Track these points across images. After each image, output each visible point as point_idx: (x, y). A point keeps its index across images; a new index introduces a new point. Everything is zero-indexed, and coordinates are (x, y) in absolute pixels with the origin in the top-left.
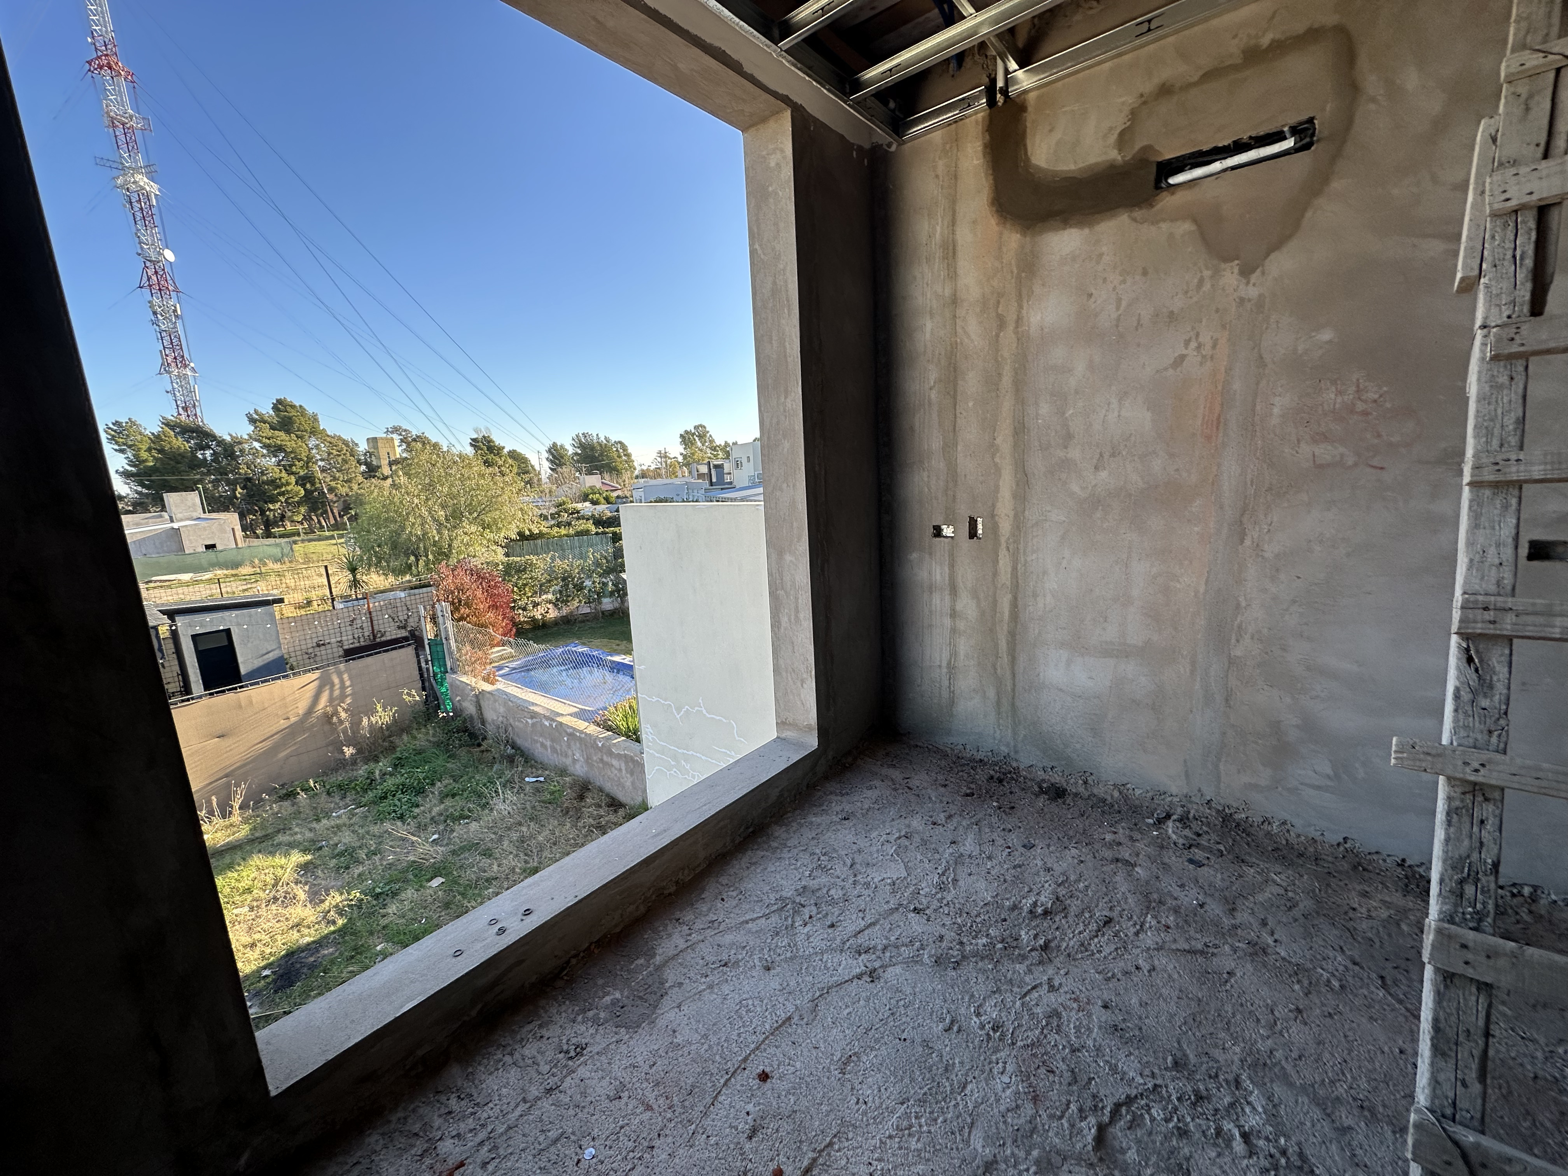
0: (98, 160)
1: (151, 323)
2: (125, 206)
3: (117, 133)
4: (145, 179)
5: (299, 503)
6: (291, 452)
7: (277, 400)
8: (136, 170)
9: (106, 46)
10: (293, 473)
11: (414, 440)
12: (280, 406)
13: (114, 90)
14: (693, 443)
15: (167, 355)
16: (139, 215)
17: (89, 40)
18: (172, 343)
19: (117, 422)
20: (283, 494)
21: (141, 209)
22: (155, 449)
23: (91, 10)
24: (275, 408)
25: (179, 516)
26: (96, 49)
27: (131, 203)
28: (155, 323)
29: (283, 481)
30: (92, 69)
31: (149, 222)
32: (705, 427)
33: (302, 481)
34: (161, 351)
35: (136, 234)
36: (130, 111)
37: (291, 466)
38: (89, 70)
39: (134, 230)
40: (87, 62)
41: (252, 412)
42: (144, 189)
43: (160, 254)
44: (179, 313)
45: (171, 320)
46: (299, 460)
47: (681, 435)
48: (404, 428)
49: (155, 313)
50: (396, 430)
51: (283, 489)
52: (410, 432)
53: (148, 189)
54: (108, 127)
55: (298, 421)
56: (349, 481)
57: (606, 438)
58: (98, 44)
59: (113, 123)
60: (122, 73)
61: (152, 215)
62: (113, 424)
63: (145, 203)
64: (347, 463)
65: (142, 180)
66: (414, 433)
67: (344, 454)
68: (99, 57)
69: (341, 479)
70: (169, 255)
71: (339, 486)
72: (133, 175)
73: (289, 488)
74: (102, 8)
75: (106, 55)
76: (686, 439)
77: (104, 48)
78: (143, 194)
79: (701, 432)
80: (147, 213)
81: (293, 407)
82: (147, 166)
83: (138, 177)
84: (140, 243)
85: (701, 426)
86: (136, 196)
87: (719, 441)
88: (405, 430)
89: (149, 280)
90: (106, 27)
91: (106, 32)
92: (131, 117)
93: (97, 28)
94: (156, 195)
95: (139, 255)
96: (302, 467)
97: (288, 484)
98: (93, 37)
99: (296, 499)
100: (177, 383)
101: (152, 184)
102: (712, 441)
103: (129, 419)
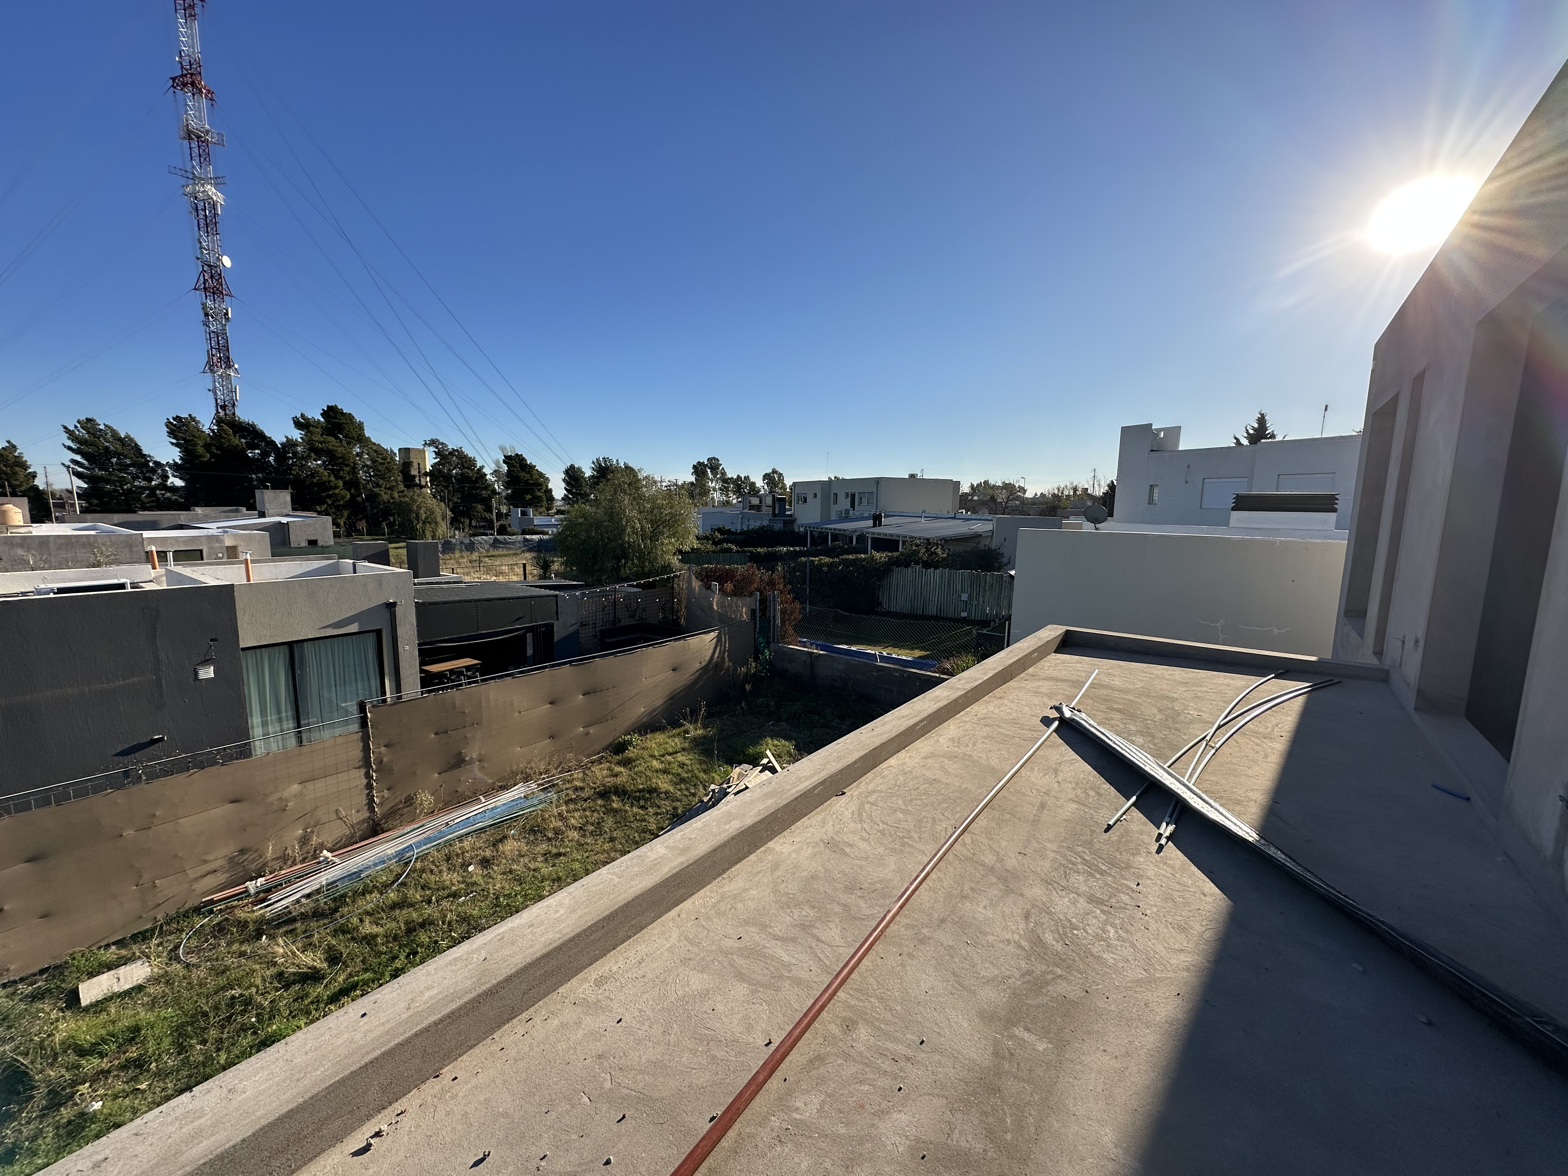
0: (172, 169)
1: (202, 324)
2: (191, 213)
3: (192, 146)
4: (213, 190)
5: (344, 507)
6: (340, 458)
7: (328, 407)
8: (207, 180)
9: (190, 65)
10: (341, 478)
11: (450, 453)
12: (331, 413)
13: (194, 105)
14: (705, 473)
15: (213, 355)
16: (202, 222)
17: (177, 59)
18: (219, 344)
19: (177, 417)
20: (330, 496)
21: (206, 215)
22: (214, 445)
23: (181, 32)
24: (325, 414)
25: (271, 511)
26: (182, 67)
27: (197, 210)
28: (206, 324)
29: (332, 484)
30: (175, 85)
31: (212, 229)
32: (718, 460)
33: (348, 485)
34: (208, 351)
35: (199, 240)
36: (207, 126)
37: (338, 471)
38: (173, 86)
39: (197, 236)
40: (171, 78)
41: (299, 416)
42: (212, 198)
43: (218, 259)
44: (230, 316)
45: (221, 323)
46: (347, 465)
47: (694, 466)
48: (441, 441)
49: (207, 315)
50: (433, 443)
51: (331, 492)
52: (446, 446)
53: (215, 198)
54: (184, 138)
55: (347, 429)
56: (391, 489)
57: (625, 463)
58: (184, 64)
59: (190, 136)
60: (204, 91)
61: (216, 223)
62: (174, 419)
63: (210, 212)
64: (390, 471)
65: (211, 190)
66: (450, 447)
67: (388, 463)
68: (185, 75)
69: (384, 486)
70: (227, 261)
71: (382, 492)
72: (203, 185)
73: (337, 491)
74: (192, 31)
75: (192, 74)
76: (699, 470)
77: (188, 67)
78: (209, 203)
79: (714, 465)
80: (211, 221)
81: (343, 414)
82: (216, 178)
83: (208, 187)
84: (201, 248)
85: (714, 458)
86: (202, 204)
87: (731, 474)
88: (442, 444)
89: (204, 283)
90: (194, 48)
91: (194, 52)
92: (207, 132)
93: (184, 49)
94: (221, 204)
95: (198, 259)
96: (348, 473)
97: (336, 487)
98: (181, 57)
99: (342, 502)
100: (219, 383)
101: (219, 194)
102: (724, 473)
103: (189, 415)
